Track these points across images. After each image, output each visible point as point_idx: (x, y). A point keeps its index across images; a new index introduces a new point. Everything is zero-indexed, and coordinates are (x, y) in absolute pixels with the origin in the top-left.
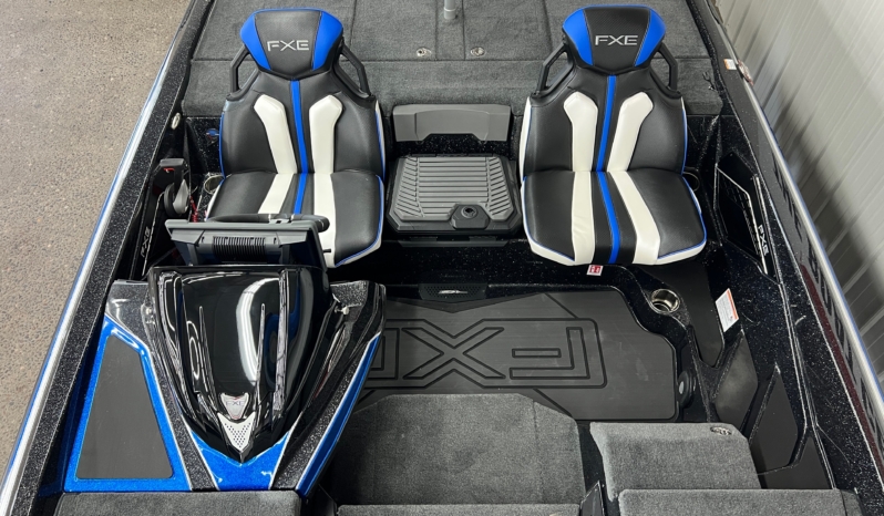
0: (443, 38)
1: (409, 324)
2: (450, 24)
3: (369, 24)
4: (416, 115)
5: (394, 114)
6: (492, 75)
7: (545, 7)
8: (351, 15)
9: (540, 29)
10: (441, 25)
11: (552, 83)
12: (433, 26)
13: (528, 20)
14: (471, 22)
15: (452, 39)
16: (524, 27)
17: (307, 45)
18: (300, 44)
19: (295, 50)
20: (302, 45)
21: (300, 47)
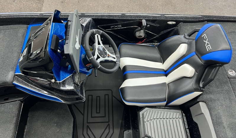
1: (111, 126)
4: (202, 113)
5: (200, 103)
17: (209, 49)
18: (209, 46)
19: (206, 46)
20: (209, 47)
21: (208, 47)
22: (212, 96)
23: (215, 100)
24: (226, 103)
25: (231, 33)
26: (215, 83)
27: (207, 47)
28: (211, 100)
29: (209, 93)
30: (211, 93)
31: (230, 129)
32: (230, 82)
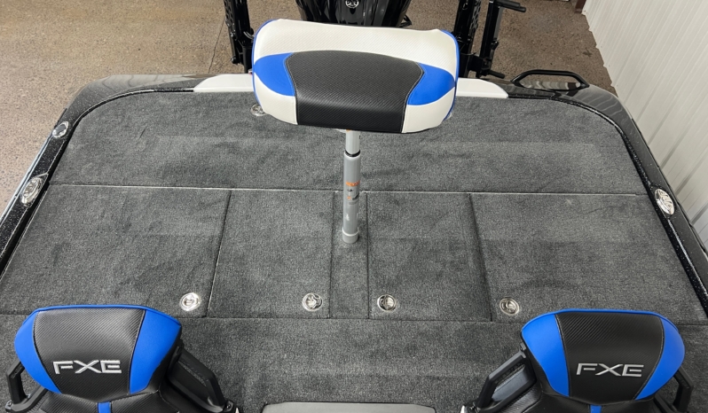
0: (341, 275)
2: (350, 250)
3: (240, 247)
6: (407, 349)
7: (475, 223)
8: (218, 232)
9: (471, 264)
10: (338, 253)
11: (500, 392)
12: (327, 251)
13: (454, 247)
14: (379, 249)
15: (352, 279)
16: (449, 258)
17: (118, 367)
18: (106, 365)
19: (99, 372)
20: (109, 366)
21: (107, 368)
22: (252, 380)
23: (264, 377)
24: (275, 348)
25: (56, 258)
26: (212, 358)
27: (104, 371)
28: (262, 387)
29: (241, 387)
30: (240, 382)
31: (345, 362)
32: (219, 317)
